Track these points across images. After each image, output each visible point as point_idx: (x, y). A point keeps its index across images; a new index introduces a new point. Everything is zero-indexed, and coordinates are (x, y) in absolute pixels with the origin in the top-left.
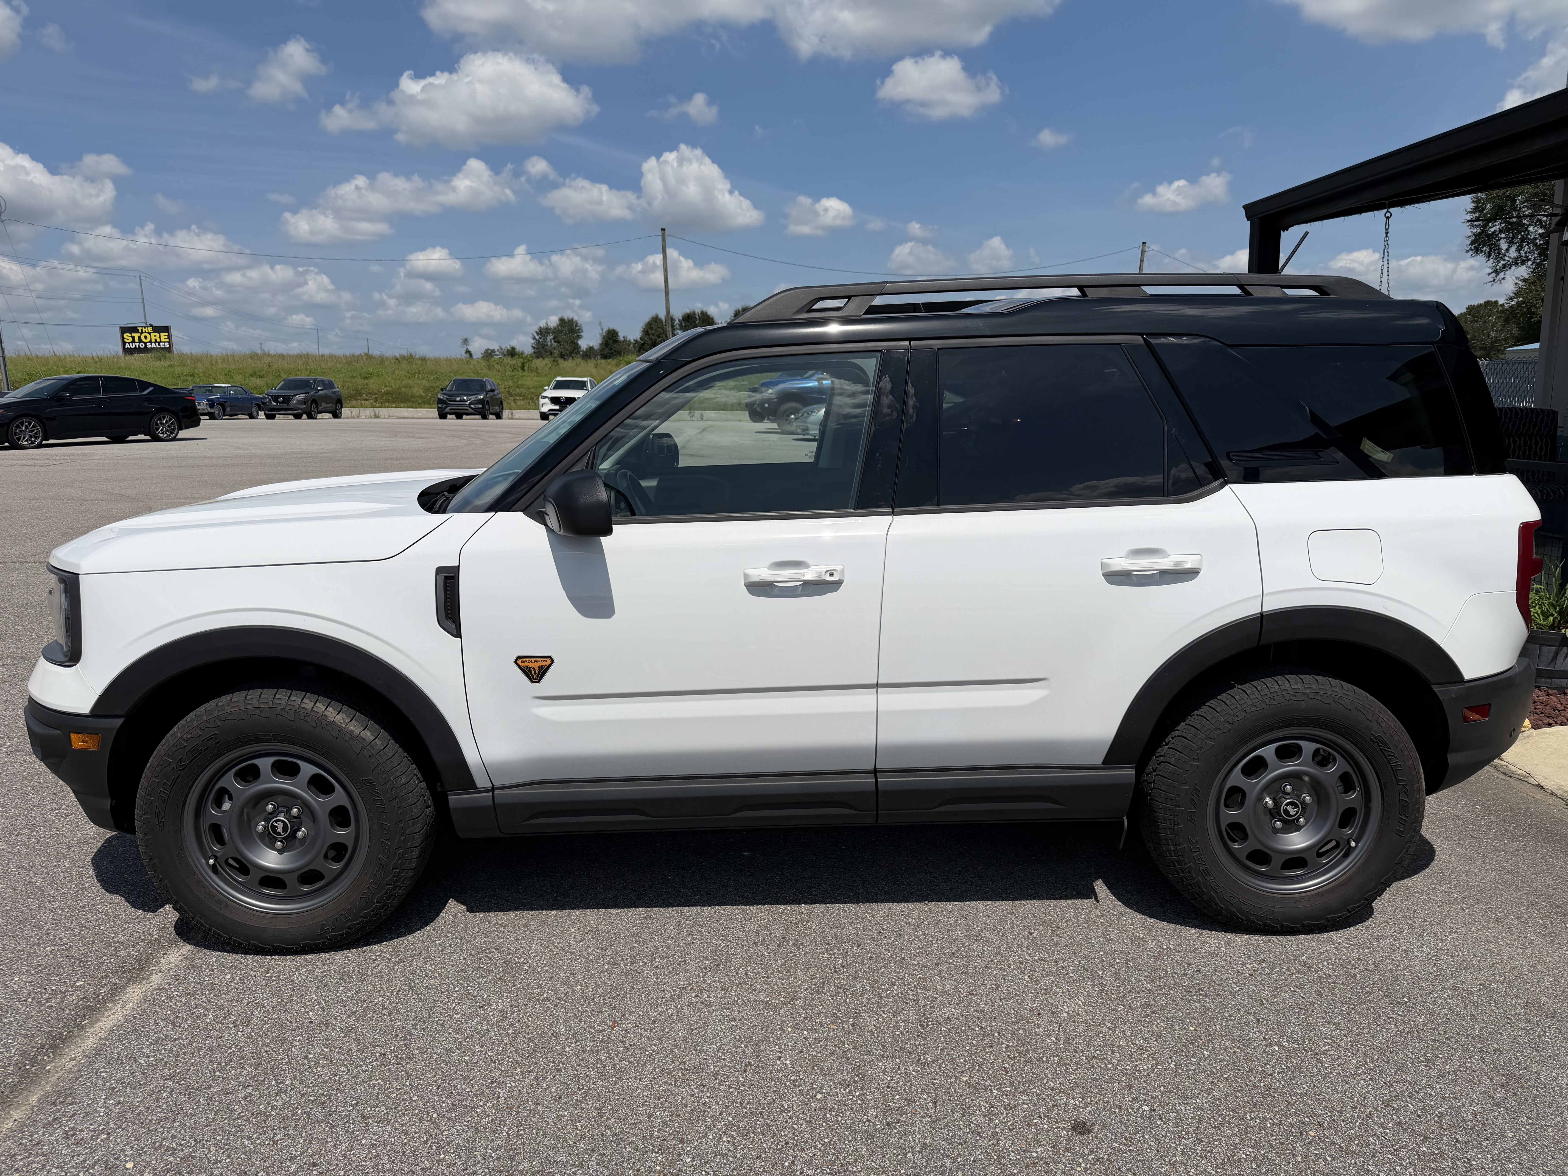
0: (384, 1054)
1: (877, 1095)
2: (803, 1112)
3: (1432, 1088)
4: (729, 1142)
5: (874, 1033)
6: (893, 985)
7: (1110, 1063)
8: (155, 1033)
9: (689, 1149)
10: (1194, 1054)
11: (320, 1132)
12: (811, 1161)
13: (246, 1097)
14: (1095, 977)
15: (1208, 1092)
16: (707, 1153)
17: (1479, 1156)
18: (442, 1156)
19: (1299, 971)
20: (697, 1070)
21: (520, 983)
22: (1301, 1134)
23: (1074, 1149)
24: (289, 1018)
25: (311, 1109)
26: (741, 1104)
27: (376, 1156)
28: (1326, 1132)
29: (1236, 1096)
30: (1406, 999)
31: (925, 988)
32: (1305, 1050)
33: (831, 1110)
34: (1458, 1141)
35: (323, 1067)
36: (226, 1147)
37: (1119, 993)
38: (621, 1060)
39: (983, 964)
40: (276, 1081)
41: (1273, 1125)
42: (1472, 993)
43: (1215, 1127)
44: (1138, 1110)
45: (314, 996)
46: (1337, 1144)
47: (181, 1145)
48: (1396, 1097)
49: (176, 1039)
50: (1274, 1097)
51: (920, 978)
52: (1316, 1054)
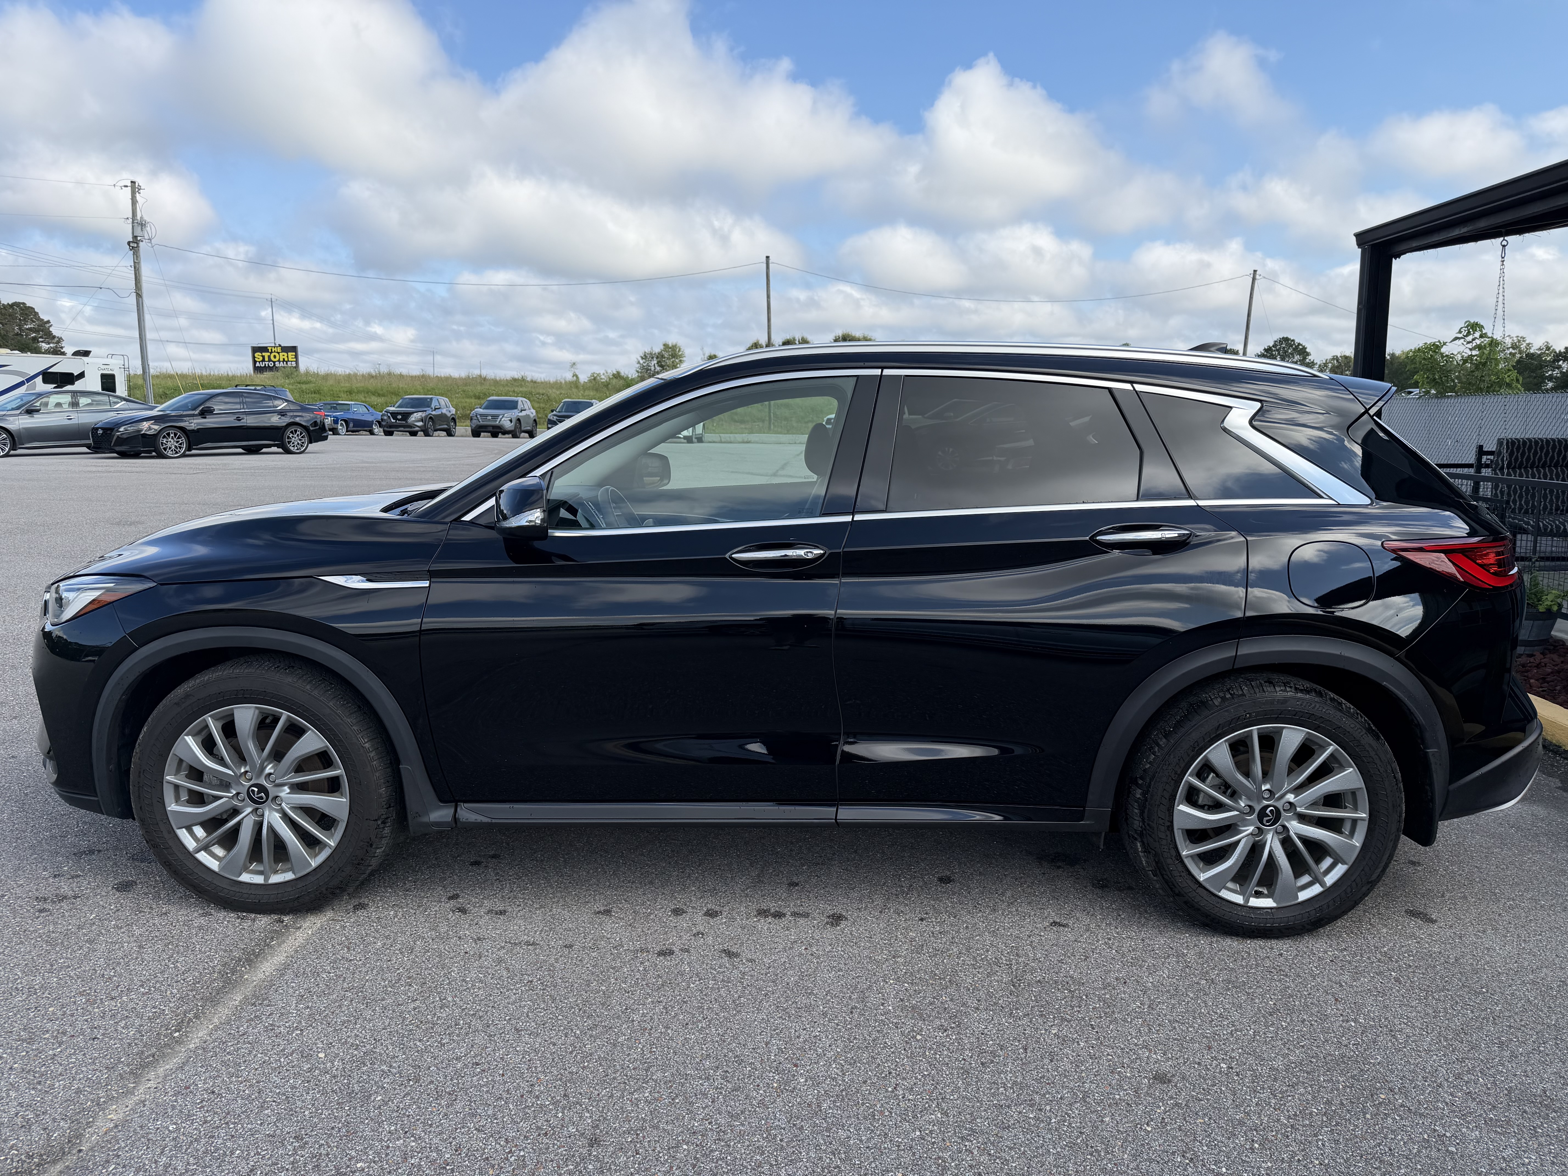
0: (531, 982)
1: (973, 1039)
2: (905, 1049)
3: (1503, 1065)
4: (837, 1069)
5: (969, 990)
6: (988, 951)
7: (1191, 1027)
8: (333, 954)
9: (802, 1071)
10: (1274, 1024)
11: (480, 1039)
12: (912, 1088)
13: (415, 1009)
14: (1180, 955)
15: (1285, 1056)
16: (819, 1076)
17: (1545, 1125)
18: (586, 1064)
19: (1379, 961)
20: (809, 1008)
21: (648, 929)
22: (1372, 1096)
23: (1155, 1095)
24: (447, 948)
25: (471, 1021)
26: (848, 1039)
27: (529, 1061)
28: (1397, 1097)
29: (1311, 1061)
30: (1484, 990)
31: (1017, 955)
32: (1381, 1027)
33: (930, 1049)
34: (1525, 1112)
35: (479, 988)
36: (402, 1046)
37: (1202, 969)
38: (739, 997)
39: (1073, 939)
40: (440, 998)
41: (1344, 1087)
42: (1551, 988)
43: (1289, 1086)
44: (1217, 1066)
45: (467, 932)
46: (1407, 1107)
47: (363, 1042)
48: (1467, 1071)
49: (351, 960)
50: (1348, 1064)
51: (1013, 946)
52: (1391, 1031)
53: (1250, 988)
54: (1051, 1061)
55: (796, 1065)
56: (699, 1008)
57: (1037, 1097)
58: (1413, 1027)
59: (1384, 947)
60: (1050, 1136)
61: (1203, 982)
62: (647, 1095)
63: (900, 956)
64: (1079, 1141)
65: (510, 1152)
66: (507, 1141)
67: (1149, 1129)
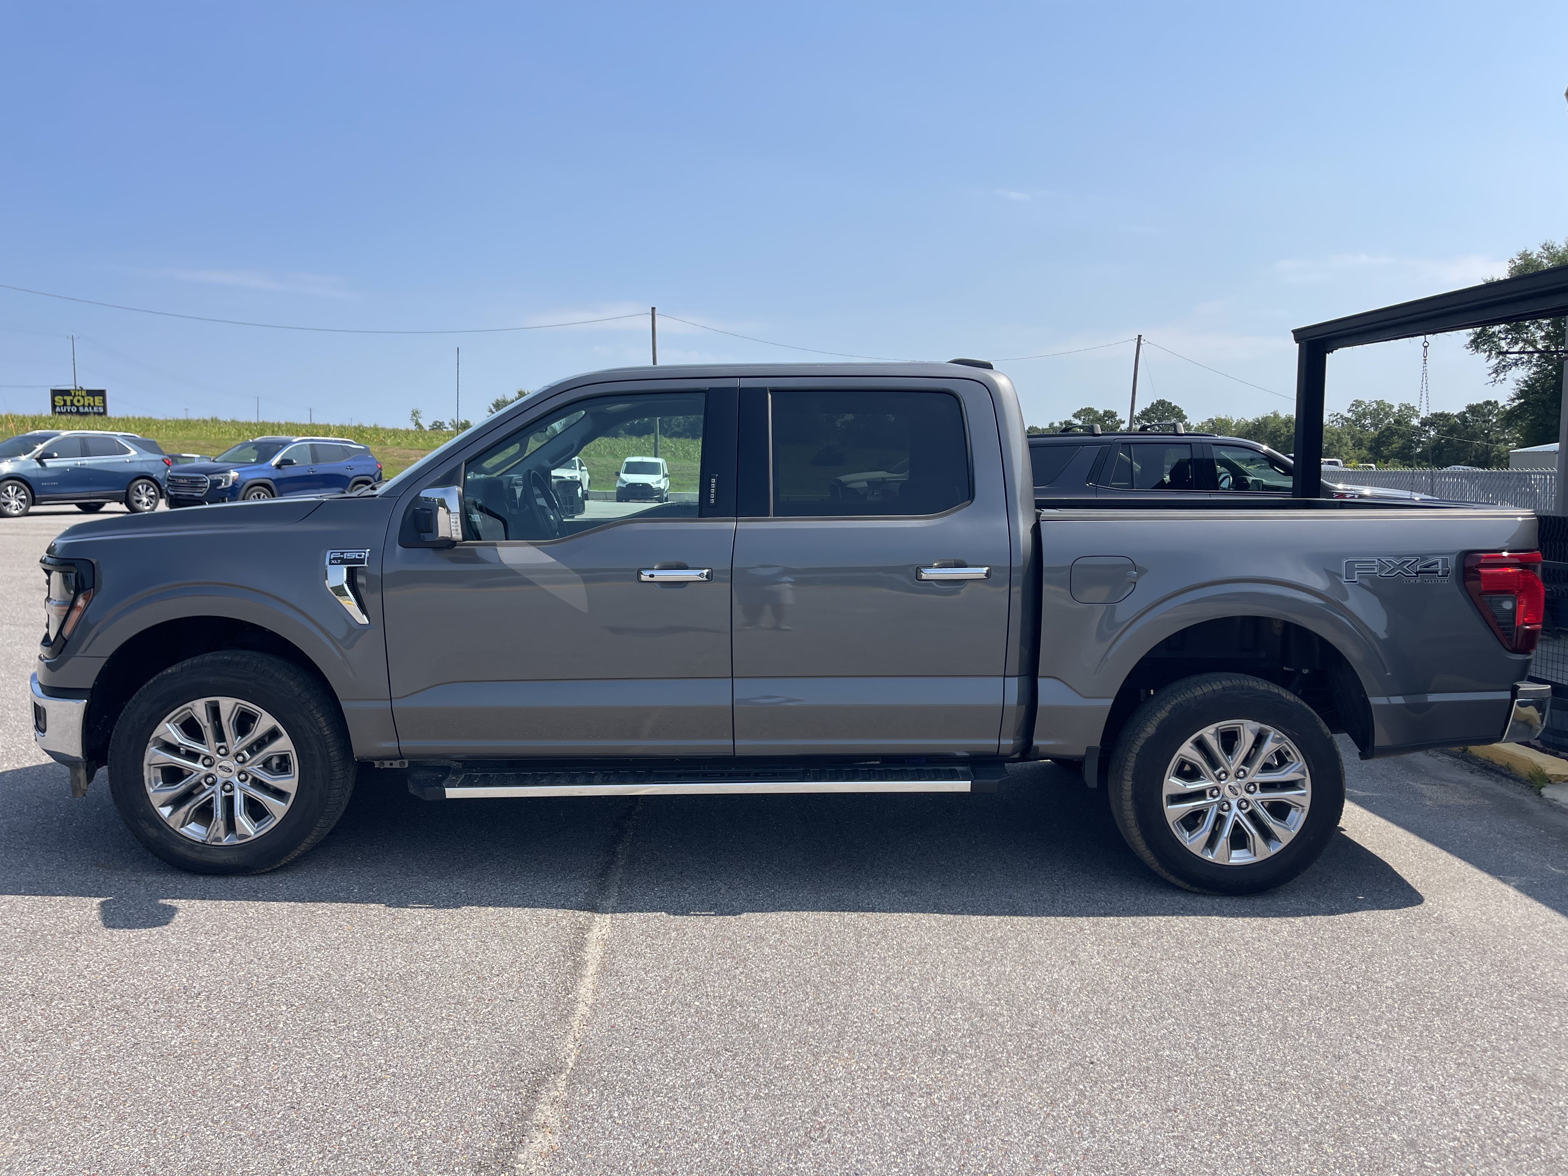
53: (1351, 941)
54: (1233, 988)
55: (1053, 995)
56: (959, 965)
57: (1235, 1009)
58: (1472, 960)
59: (1434, 913)
60: (1255, 1029)
61: (1315, 939)
62: (960, 1016)
63: (1085, 929)
64: (1277, 1031)
65: (889, 1051)
66: (881, 1044)
67: (1321, 1023)
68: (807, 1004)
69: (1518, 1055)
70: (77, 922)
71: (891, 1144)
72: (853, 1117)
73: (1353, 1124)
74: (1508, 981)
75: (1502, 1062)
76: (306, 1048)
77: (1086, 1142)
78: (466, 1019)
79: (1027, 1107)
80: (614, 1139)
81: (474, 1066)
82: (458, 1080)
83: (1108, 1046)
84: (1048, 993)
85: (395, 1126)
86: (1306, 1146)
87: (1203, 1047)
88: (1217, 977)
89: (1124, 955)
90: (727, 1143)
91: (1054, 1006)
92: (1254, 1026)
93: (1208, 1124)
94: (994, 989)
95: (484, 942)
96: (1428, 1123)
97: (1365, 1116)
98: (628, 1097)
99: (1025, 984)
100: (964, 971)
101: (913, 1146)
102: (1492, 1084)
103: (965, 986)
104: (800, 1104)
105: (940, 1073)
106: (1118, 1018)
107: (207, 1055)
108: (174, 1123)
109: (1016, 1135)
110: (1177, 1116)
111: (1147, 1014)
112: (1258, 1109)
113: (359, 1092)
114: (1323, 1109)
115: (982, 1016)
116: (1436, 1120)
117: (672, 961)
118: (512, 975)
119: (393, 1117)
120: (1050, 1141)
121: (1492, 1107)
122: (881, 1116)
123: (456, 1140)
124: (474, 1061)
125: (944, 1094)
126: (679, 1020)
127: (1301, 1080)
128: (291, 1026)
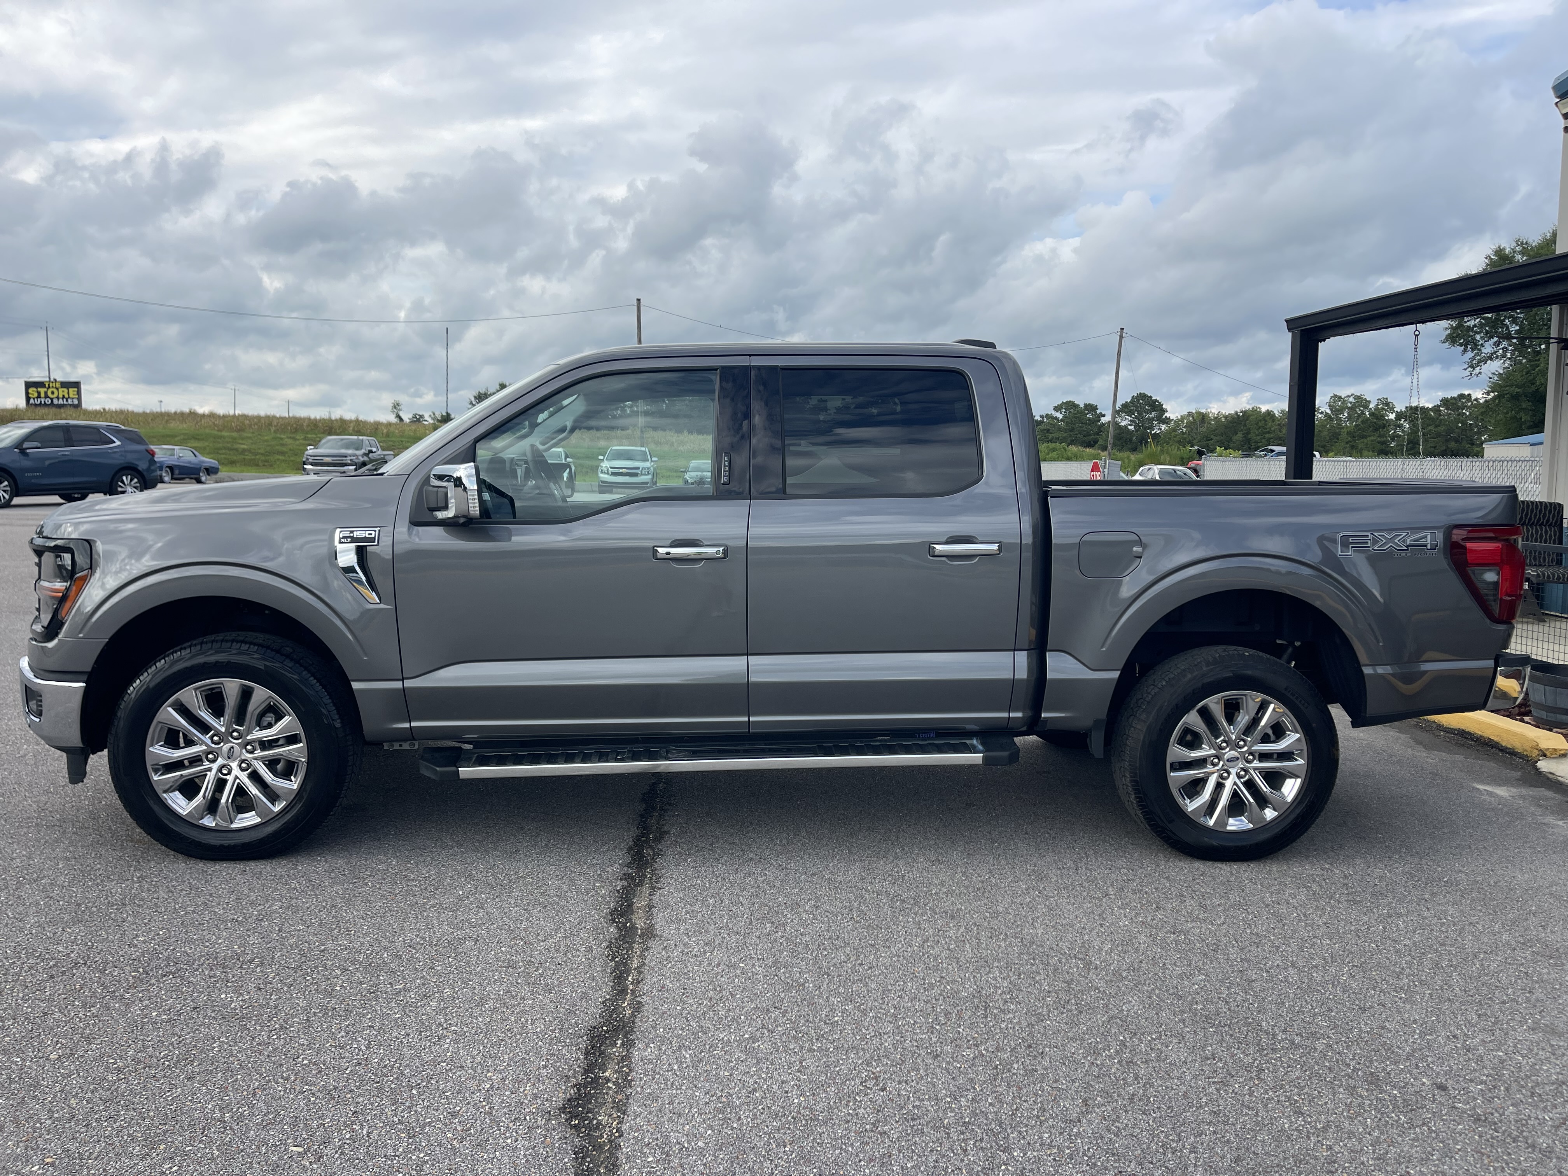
68: (849, 965)
69: (1535, 1006)
70: (120, 894)
71: (944, 1091)
72: (905, 1068)
73: (1384, 1069)
74: (1521, 939)
75: (1520, 1013)
76: (365, 1008)
77: (1131, 1088)
78: (519, 981)
79: (1072, 1057)
80: (677, 1089)
81: (532, 1024)
82: (518, 1037)
83: (1143, 1001)
84: (1081, 953)
85: (463, 1079)
86: (1341, 1090)
87: (1234, 1001)
88: (1241, 936)
89: (1150, 918)
90: (787, 1092)
91: (1088, 964)
92: (1281, 981)
93: (1246, 1070)
94: (1028, 949)
95: (526, 909)
96: (1455, 1068)
97: (1396, 1063)
98: (686, 1051)
99: (1057, 945)
100: (997, 933)
101: (965, 1093)
102: (1513, 1033)
103: (1000, 946)
104: (852, 1056)
105: (985, 1026)
106: (1150, 976)
107: (269, 1016)
108: (244, 1080)
109: (1064, 1082)
110: (1216, 1064)
111: (1178, 970)
112: (1292, 1056)
113: (424, 1049)
114: (1353, 1056)
115: (1020, 975)
116: (1463, 1066)
117: (713, 927)
118: (558, 941)
119: (460, 1071)
120: (1097, 1087)
121: (1515, 1053)
122: (932, 1066)
123: (524, 1091)
124: (532, 1020)
125: (991, 1045)
126: (727, 981)
127: (1331, 1029)
128: (348, 988)
